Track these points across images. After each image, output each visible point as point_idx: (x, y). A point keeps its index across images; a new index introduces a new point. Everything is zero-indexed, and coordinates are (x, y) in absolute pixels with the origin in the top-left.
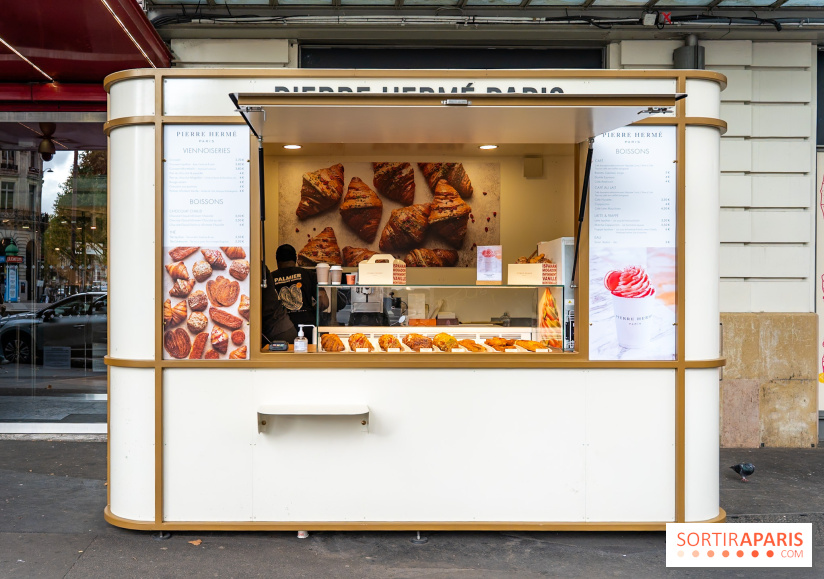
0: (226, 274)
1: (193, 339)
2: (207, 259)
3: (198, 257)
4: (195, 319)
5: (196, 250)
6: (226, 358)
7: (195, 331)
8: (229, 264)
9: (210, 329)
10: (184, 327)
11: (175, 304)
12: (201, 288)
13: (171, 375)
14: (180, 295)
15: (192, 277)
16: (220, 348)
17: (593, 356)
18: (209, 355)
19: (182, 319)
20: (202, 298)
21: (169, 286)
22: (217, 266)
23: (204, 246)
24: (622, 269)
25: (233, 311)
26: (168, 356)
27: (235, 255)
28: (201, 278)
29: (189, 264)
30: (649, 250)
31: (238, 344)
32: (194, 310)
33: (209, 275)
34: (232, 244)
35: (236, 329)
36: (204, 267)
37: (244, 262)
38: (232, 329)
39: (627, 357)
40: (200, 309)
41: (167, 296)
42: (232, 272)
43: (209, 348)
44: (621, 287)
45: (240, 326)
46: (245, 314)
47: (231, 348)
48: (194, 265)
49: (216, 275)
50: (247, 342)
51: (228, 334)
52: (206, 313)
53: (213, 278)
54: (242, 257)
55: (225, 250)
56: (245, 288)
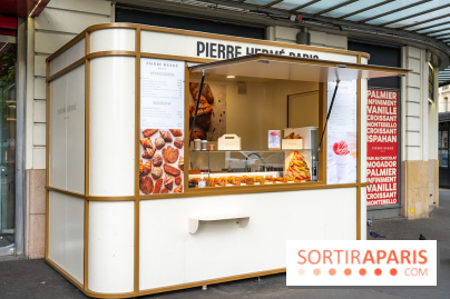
0: (172, 145)
1: (154, 182)
2: (163, 136)
3: (158, 135)
4: (155, 171)
5: (156, 131)
6: (171, 192)
7: (156, 177)
8: (174, 139)
9: (164, 176)
10: (150, 176)
11: (145, 162)
12: (159, 153)
13: (143, 204)
14: (147, 157)
15: (154, 146)
16: (169, 187)
17: (329, 183)
18: (163, 191)
19: (149, 171)
20: (159, 158)
21: (142, 152)
22: (168, 140)
23: (161, 128)
24: (338, 142)
25: (176, 165)
26: (141, 193)
27: (177, 134)
28: (159, 147)
29: (153, 138)
30: (348, 133)
31: (178, 184)
32: (156, 166)
33: (163, 145)
34: (175, 128)
35: (177, 176)
36: (161, 141)
37: (182, 138)
38: (175, 176)
39: (341, 182)
40: (158, 165)
41: (141, 158)
42: (175, 144)
43: (163, 187)
44: (338, 150)
45: (179, 174)
46: (181, 167)
47: (175, 187)
48: (155, 139)
49: (167, 145)
50: (182, 183)
51: (173, 179)
52: (162, 167)
53: (166, 147)
54: (180, 135)
55: (172, 131)
56: (182, 152)
